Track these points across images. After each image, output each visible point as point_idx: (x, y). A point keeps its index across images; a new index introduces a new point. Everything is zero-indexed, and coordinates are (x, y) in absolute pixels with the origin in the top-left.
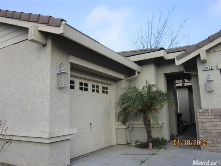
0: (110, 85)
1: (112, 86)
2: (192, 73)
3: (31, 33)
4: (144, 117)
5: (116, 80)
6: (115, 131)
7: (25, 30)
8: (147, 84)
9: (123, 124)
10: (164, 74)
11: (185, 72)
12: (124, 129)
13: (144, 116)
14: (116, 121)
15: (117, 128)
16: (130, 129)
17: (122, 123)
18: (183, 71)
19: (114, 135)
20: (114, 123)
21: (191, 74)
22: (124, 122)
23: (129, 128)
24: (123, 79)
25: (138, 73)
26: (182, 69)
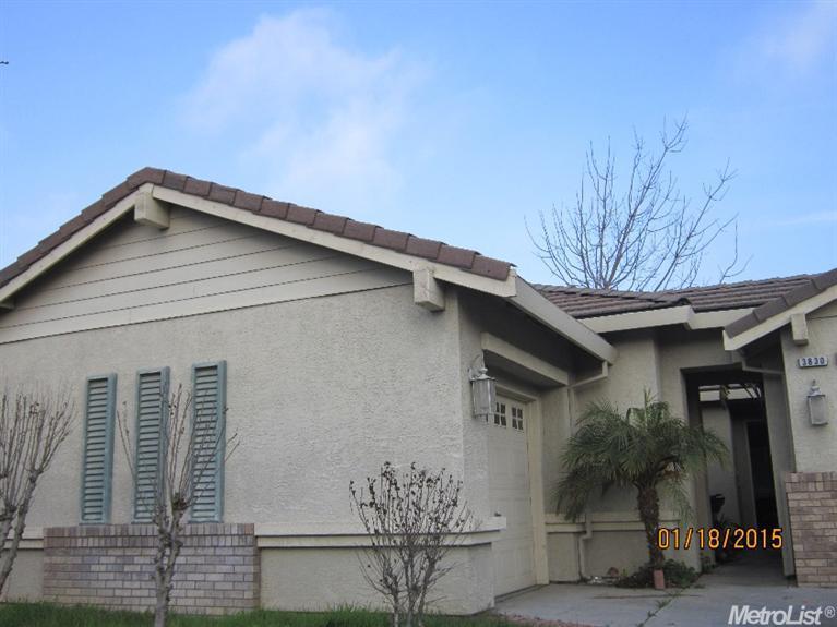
0: (526, 401)
1: (530, 404)
2: (765, 371)
3: (424, 286)
4: (639, 497)
5: (543, 388)
6: (544, 542)
7: (406, 277)
8: (646, 402)
9: (571, 521)
10: (682, 370)
11: (745, 368)
12: (571, 536)
13: (641, 493)
14: (547, 511)
15: (550, 533)
16: (589, 535)
17: (567, 518)
18: (739, 364)
19: (541, 554)
20: (541, 519)
21: (760, 374)
22: (573, 514)
23: (585, 532)
24: (564, 385)
25: (609, 365)
26: (736, 359)
